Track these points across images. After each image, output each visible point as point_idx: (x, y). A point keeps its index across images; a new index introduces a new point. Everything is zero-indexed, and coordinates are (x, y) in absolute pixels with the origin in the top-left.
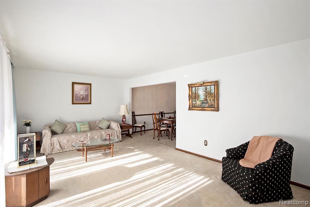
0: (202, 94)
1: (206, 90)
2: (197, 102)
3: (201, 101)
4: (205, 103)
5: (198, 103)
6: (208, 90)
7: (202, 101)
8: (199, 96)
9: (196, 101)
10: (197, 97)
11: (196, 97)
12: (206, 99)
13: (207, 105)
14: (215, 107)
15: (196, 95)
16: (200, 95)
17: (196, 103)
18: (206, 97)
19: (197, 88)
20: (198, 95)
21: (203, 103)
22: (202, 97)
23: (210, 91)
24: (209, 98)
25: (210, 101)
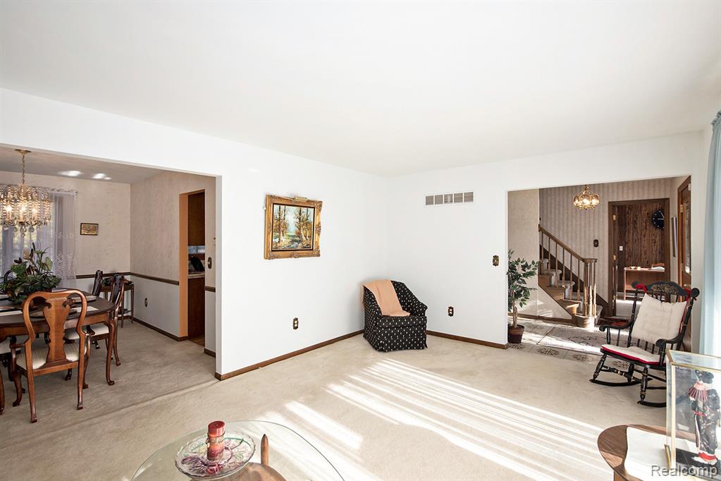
0: (292, 222)
1: (300, 214)
2: (282, 238)
3: (289, 236)
4: (296, 241)
5: (285, 241)
6: (303, 214)
7: (293, 236)
8: (286, 226)
9: (279, 237)
10: (282, 229)
11: (279, 228)
12: (299, 234)
13: (300, 245)
14: (312, 250)
15: (280, 224)
16: (288, 225)
17: (279, 242)
18: (300, 229)
19: (283, 207)
20: (285, 224)
21: (293, 241)
22: (292, 230)
23: (306, 217)
24: (305, 232)
25: (305, 237)
